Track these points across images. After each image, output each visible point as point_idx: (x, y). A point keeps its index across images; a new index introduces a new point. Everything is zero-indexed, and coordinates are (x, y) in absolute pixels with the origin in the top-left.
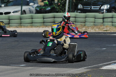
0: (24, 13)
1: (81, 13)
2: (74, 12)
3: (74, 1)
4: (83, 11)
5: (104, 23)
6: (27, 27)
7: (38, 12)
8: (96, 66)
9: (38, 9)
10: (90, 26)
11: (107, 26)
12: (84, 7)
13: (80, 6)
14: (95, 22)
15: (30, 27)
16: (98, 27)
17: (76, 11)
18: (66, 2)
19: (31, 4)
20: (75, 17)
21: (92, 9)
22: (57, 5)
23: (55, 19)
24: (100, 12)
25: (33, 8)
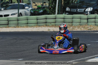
0: (20, 15)
1: (69, 15)
2: (63, 14)
3: (63, 5)
4: (70, 13)
5: (88, 23)
6: (23, 27)
7: (32, 14)
8: (83, 59)
9: (33, 12)
10: (77, 26)
11: (90, 26)
12: (71, 9)
13: (68, 9)
14: (80, 23)
15: (26, 27)
16: (83, 26)
17: (64, 13)
18: (56, 6)
19: (26, 8)
20: (64, 18)
21: (78, 11)
23: (47, 20)
24: (85, 14)
25: (28, 11)
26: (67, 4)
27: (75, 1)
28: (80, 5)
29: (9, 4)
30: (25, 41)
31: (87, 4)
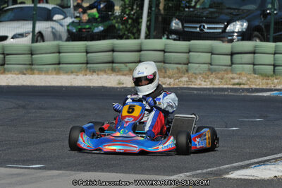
0: (39, 38)
1: (179, 40)
2: (161, 38)
3: (162, 12)
4: (183, 36)
5: (233, 66)
6: (47, 72)
7: (72, 37)
8: (215, 171)
9: (74, 31)
10: (200, 74)
11: (240, 74)
12: (185, 25)
13: (176, 24)
14: (211, 64)
15: (54, 72)
16: (219, 76)
17: (166, 36)
18: (142, 13)
19: (57, 17)
20: (164, 51)
21: (206, 30)
22: (119, 20)
23: (115, 53)
24: (224, 39)
25: (61, 27)
26: (175, 8)
27: (196, 3)
28: (211, 13)
29: (8, 6)
30: (49, 115)
31: (232, 11)
